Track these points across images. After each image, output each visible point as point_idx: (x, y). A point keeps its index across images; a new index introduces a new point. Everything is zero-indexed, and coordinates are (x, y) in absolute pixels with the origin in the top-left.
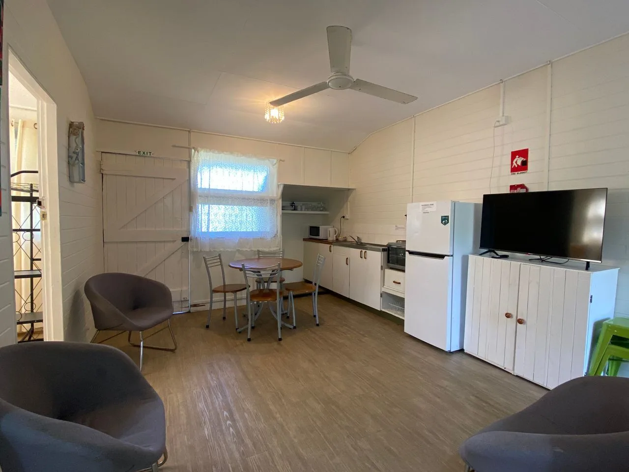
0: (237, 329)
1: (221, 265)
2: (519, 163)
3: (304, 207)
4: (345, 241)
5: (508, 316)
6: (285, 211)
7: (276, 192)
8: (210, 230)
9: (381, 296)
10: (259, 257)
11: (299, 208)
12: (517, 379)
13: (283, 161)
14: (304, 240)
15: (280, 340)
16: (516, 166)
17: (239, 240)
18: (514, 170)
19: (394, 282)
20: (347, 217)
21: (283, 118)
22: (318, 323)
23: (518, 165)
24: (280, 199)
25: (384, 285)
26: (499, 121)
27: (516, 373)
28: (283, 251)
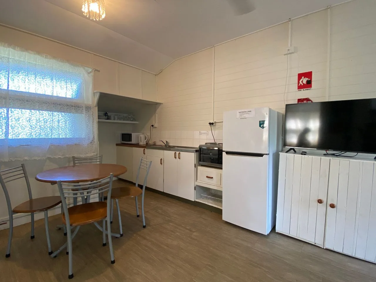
0: (50, 253)
1: (26, 177)
2: (305, 82)
3: (116, 117)
4: (155, 145)
5: (320, 201)
6: (101, 120)
7: (91, 99)
8: (10, 137)
9: (195, 189)
10: (74, 163)
11: (112, 117)
12: (329, 252)
13: (99, 71)
14: (117, 145)
15: (113, 262)
16: (302, 85)
17: (49, 147)
18: (300, 87)
19: (207, 177)
20: (156, 125)
21: (103, 16)
22: (144, 225)
23: (303, 84)
24: (96, 106)
25: (197, 179)
26: (289, 50)
27: (327, 246)
28: (101, 157)
